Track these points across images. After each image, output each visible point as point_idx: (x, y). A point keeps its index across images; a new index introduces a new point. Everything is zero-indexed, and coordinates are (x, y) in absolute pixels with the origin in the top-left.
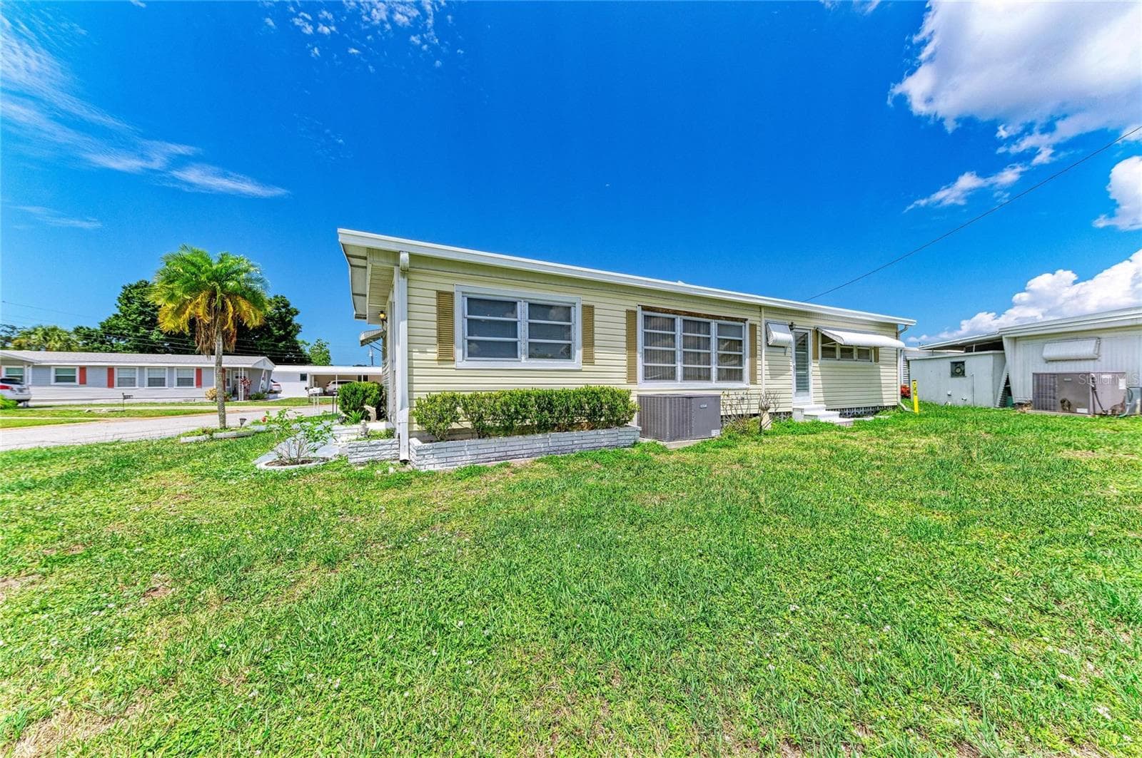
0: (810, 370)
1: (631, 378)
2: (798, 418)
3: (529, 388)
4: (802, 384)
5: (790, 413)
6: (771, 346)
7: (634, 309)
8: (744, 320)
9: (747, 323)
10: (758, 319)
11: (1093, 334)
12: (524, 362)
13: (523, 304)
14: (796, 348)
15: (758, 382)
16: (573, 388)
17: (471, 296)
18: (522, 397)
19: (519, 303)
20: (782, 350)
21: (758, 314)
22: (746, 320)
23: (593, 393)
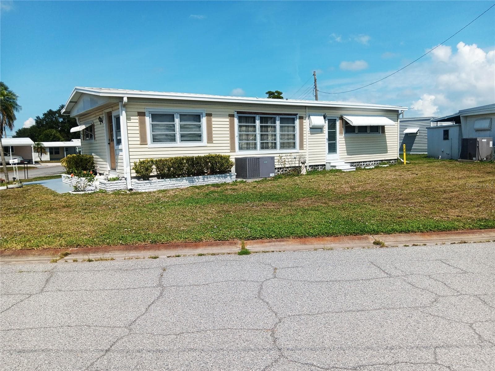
0: (337, 140)
1: (233, 149)
2: (328, 168)
3: (182, 156)
4: (332, 148)
5: (324, 165)
6: (312, 128)
7: (233, 113)
8: (296, 115)
9: (298, 116)
10: (304, 113)
11: (488, 116)
12: (179, 143)
13: (177, 115)
14: (328, 128)
15: (304, 148)
16: (203, 155)
17: (153, 113)
18: (180, 160)
19: (175, 115)
20: (320, 130)
21: (305, 111)
22: (297, 114)
23: (212, 157)
